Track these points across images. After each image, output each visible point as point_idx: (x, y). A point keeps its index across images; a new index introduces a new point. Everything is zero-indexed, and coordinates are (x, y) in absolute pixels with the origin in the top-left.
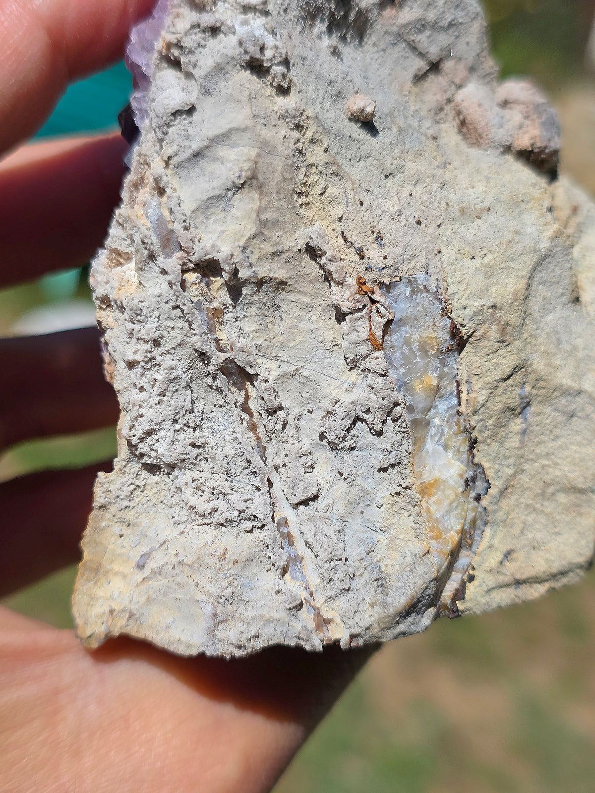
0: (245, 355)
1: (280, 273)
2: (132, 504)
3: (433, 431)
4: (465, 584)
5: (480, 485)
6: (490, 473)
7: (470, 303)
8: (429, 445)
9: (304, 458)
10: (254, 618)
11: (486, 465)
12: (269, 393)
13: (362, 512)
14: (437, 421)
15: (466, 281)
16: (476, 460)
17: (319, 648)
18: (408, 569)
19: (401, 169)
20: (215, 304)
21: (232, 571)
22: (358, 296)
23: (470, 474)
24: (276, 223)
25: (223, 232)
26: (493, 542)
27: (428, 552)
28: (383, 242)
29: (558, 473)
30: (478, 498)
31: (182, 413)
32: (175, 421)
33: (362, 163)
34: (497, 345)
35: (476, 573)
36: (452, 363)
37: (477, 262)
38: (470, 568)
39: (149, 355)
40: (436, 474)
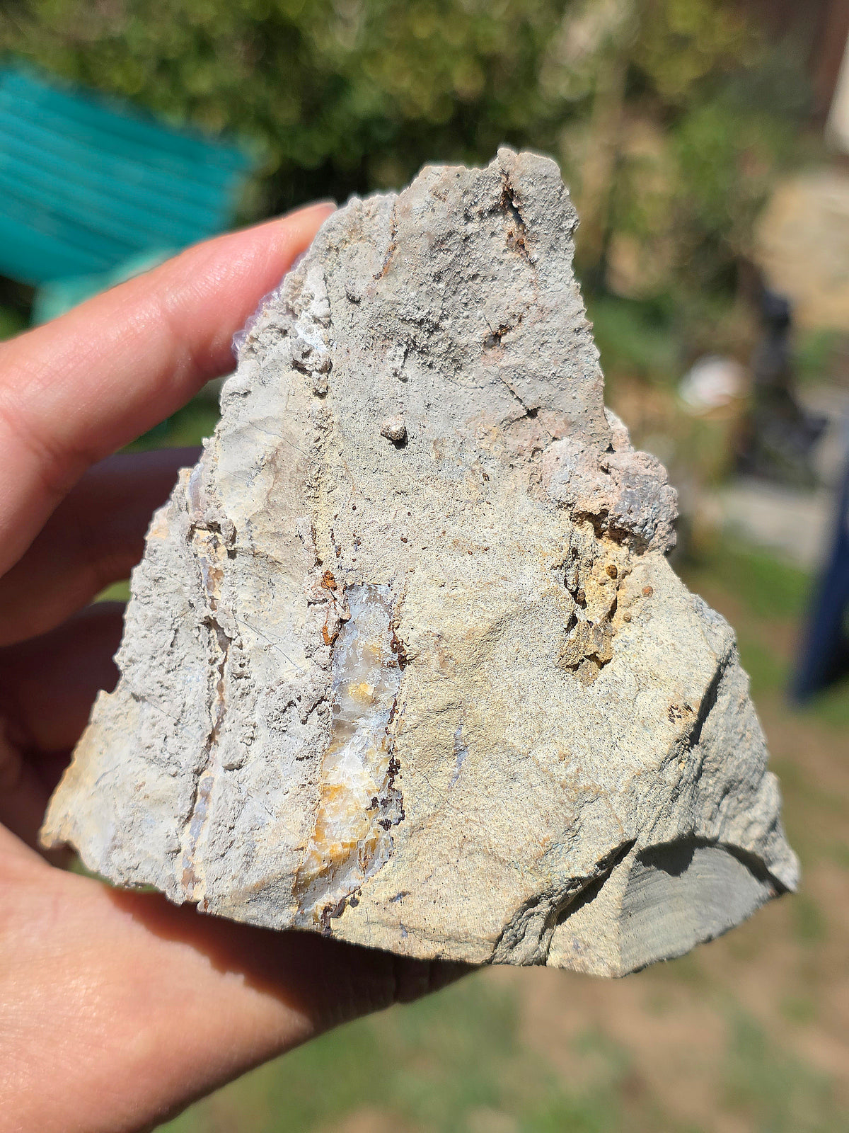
0: (225, 617)
1: (276, 554)
2: (115, 727)
3: (356, 740)
4: (345, 906)
5: (393, 814)
6: (407, 805)
7: (419, 626)
8: (347, 752)
9: (245, 728)
10: (140, 852)
11: (406, 795)
12: (235, 657)
13: (268, 793)
14: (364, 732)
15: (422, 604)
16: (395, 786)
17: (180, 902)
18: (275, 856)
19: (417, 491)
20: (218, 566)
21: (140, 804)
22: (320, 588)
23: (384, 795)
24: (284, 507)
25: (240, 504)
26: (391, 876)
27: (302, 849)
28: (359, 547)
29: (482, 833)
30: (386, 825)
31: (159, 652)
32: (153, 657)
33: (376, 476)
34: (436, 675)
35: (361, 899)
36: (395, 680)
37: (444, 591)
38: (357, 892)
39: (147, 591)
40: (343, 781)
